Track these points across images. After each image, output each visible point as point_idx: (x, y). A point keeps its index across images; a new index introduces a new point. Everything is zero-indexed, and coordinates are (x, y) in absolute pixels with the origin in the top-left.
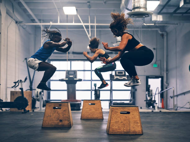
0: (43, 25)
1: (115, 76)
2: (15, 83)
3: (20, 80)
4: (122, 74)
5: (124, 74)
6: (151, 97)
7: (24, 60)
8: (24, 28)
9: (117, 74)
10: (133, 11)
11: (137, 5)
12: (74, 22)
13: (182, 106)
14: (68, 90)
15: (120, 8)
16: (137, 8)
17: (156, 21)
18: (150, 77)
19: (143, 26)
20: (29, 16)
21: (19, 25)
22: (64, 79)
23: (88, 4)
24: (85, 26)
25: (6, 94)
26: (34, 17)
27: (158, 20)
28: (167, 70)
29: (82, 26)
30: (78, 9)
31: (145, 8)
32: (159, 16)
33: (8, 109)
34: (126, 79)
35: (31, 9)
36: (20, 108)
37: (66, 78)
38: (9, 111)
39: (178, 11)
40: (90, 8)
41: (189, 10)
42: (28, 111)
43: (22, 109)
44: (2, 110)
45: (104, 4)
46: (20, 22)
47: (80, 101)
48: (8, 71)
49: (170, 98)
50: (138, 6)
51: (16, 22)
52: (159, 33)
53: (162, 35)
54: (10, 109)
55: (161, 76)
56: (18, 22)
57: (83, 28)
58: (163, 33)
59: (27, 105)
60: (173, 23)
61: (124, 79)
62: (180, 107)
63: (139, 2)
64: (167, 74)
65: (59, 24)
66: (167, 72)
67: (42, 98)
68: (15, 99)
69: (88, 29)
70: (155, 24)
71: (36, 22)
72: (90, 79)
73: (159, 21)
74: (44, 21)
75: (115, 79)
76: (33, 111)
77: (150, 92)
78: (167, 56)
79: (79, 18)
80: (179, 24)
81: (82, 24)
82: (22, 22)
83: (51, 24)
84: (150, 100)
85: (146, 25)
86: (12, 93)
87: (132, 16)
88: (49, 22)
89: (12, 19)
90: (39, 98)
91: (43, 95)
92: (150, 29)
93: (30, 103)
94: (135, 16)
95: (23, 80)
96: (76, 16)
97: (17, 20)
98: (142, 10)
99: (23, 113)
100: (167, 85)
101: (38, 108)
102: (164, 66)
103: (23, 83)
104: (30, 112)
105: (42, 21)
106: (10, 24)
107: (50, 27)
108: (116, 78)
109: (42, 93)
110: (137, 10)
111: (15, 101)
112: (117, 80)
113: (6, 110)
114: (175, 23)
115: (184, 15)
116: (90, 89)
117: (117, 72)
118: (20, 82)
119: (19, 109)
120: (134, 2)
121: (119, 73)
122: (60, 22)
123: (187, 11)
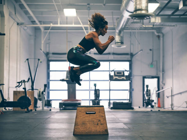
0: (43, 27)
1: (114, 76)
2: (19, 83)
3: (23, 80)
4: (121, 74)
5: (122, 74)
6: (149, 97)
7: (26, 61)
8: (25, 30)
9: (116, 74)
10: (134, 13)
11: (138, 7)
12: (73, 24)
13: (179, 106)
14: (69, 90)
15: (120, 10)
16: (139, 10)
17: (155, 23)
18: (147, 77)
19: (141, 27)
20: (30, 18)
21: (20, 26)
22: (65, 79)
23: (88, 6)
24: (85, 27)
25: (8, 94)
26: (35, 19)
27: (157, 21)
28: (163, 71)
29: (82, 27)
30: (77, 11)
31: (147, 10)
32: (157, 18)
33: (10, 108)
34: (125, 79)
35: (32, 11)
36: (24, 108)
37: (67, 78)
38: (12, 110)
39: (176, 13)
40: (89, 10)
41: (186, 12)
42: (31, 110)
43: (25, 109)
44: (6, 109)
45: (103, 6)
46: (22, 24)
47: (80, 101)
48: (10, 71)
49: (167, 98)
50: (140, 8)
51: (18, 24)
52: (155, 35)
53: (159, 37)
54: (12, 108)
55: (157, 76)
56: (20, 24)
57: (83, 29)
58: (159, 34)
59: (30, 104)
60: (170, 25)
61: (123, 79)
62: (176, 106)
63: (140, 4)
64: (163, 74)
65: (59, 25)
66: (163, 73)
67: (44, 98)
68: (18, 99)
69: (87, 31)
70: (153, 26)
71: (37, 24)
72: (89, 79)
73: (157, 23)
74: (44, 23)
75: (114, 79)
76: (36, 110)
77: (149, 92)
78: (163, 57)
79: (78, 20)
80: (175, 26)
81: (81, 25)
82: (23, 23)
83: (52, 25)
84: (148, 99)
85: (144, 26)
86: (15, 93)
87: (133, 18)
88: (50, 24)
89: (14, 21)
90: (41, 97)
91: (45, 95)
92: (146, 31)
93: (32, 103)
94: (137, 18)
95: (26, 80)
96: (76, 18)
97: (19, 22)
98: (143, 12)
99: (26, 112)
100: (163, 85)
101: (39, 107)
102: (160, 66)
103: (26, 83)
104: (33, 111)
105: (42, 23)
106: (12, 25)
107: (50, 28)
108: (116, 78)
109: (44, 93)
110: (138, 12)
111: (18, 100)
112: (116, 80)
113: (9, 109)
114: (172, 25)
115: (181, 17)
116: (88, 89)
117: (116, 72)
118: (23, 82)
119: (22, 108)
120: (136, 5)
121: (118, 73)
122: (60, 24)
123: (185, 13)
